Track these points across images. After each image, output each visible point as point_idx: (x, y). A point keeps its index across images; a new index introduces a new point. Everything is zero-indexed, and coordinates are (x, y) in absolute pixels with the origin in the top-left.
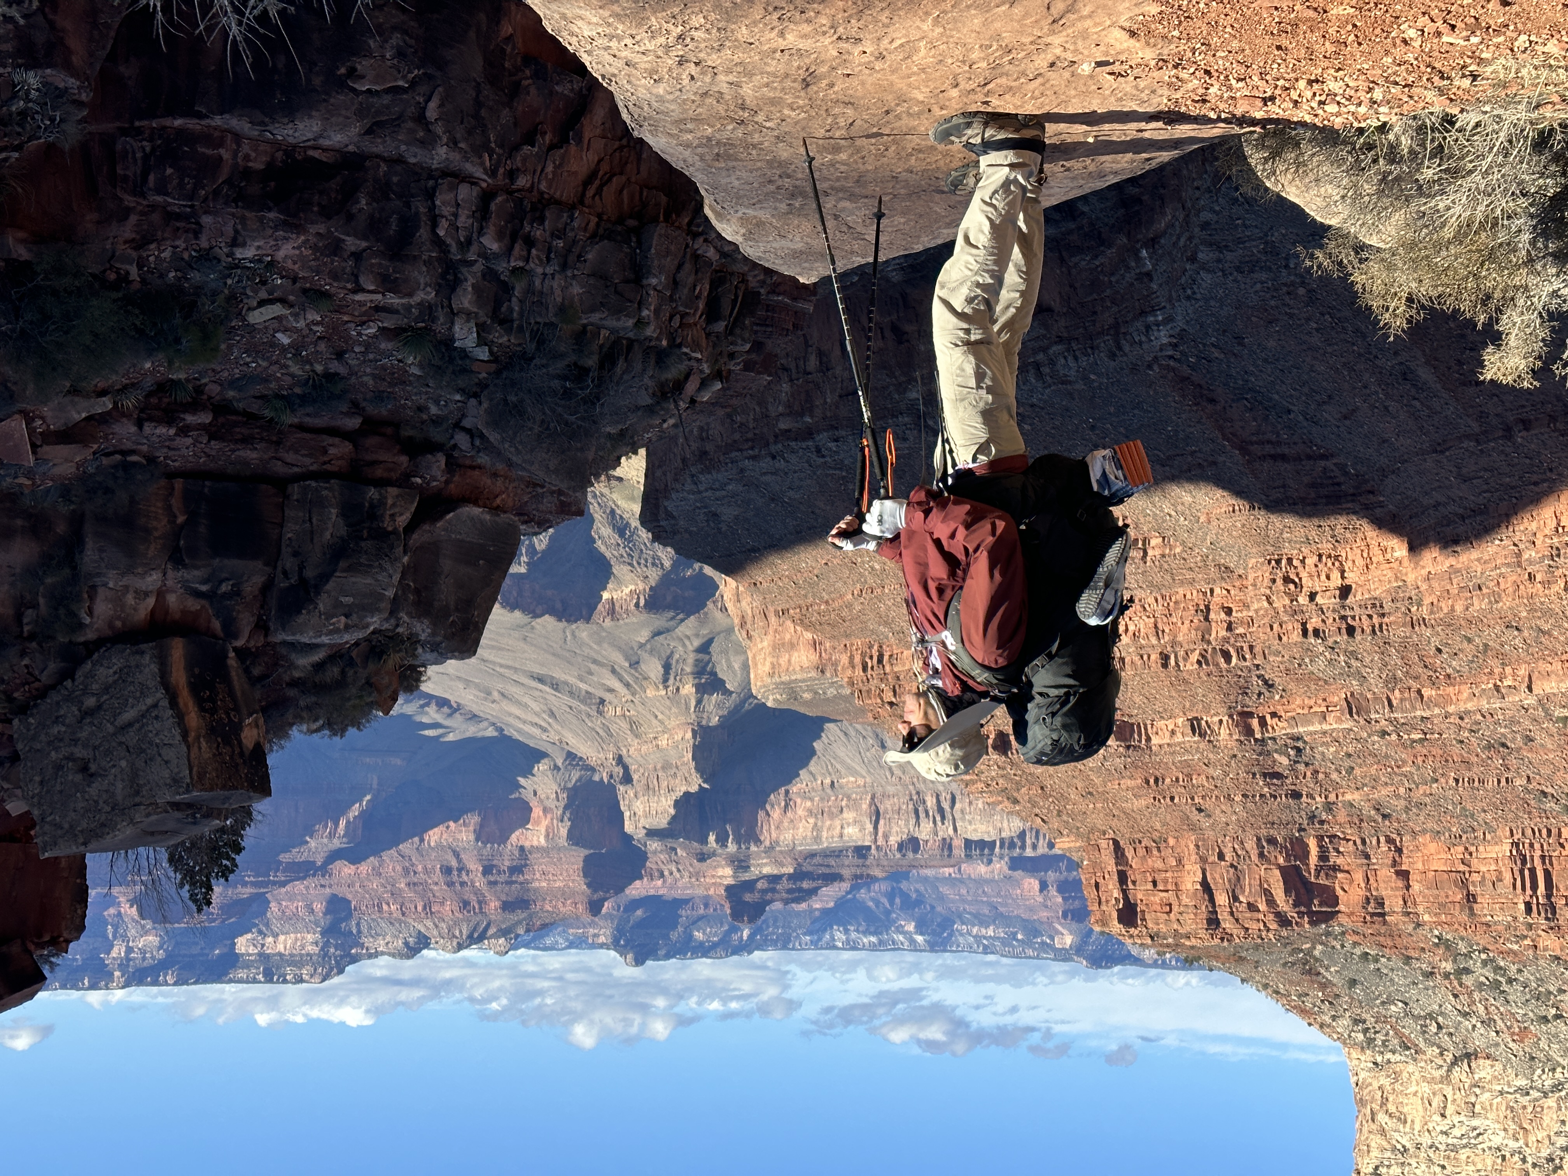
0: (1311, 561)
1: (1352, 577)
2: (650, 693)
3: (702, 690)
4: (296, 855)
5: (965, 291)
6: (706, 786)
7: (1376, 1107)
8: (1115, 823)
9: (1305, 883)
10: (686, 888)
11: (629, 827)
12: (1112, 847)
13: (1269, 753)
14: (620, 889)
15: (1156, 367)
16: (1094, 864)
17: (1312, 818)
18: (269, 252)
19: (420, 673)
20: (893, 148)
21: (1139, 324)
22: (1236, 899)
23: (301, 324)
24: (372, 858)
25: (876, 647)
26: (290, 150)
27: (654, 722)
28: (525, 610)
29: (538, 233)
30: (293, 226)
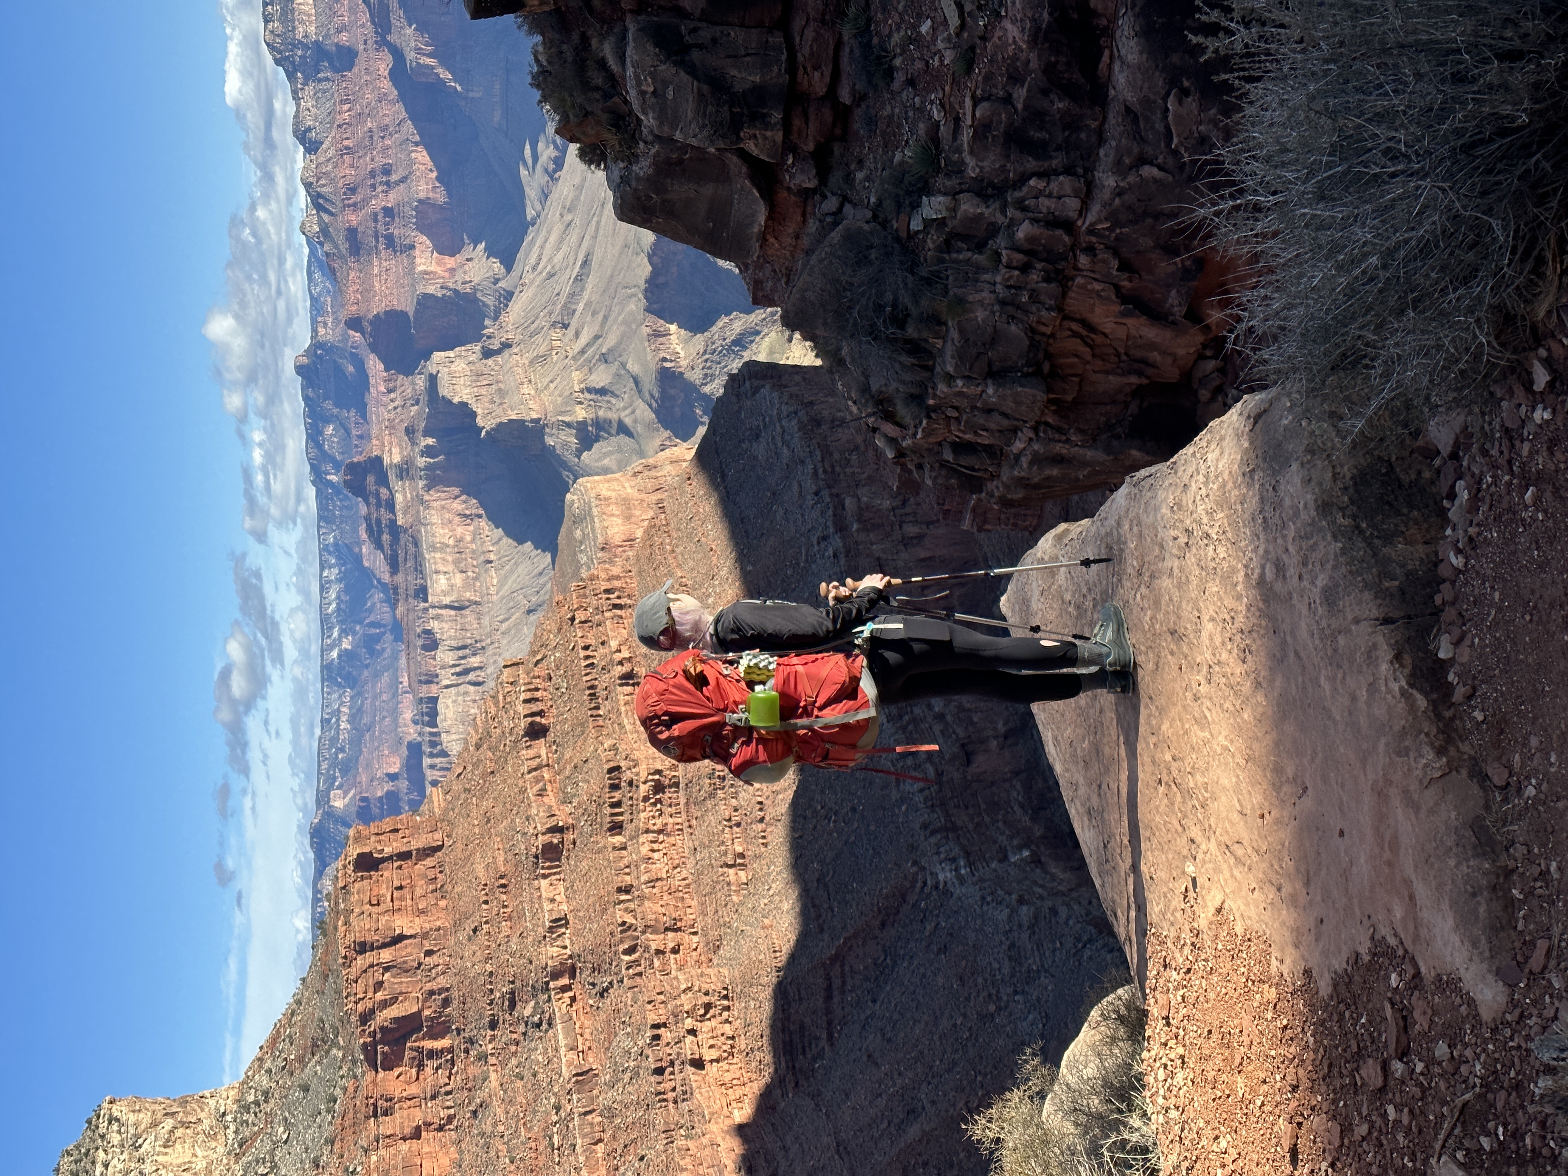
0: (728, 1029)
1: (712, 1070)
2: (576, 375)
3: (581, 428)
4: (397, 17)
6: (483, 433)
7: (180, 1116)
8: (460, 846)
9: (406, 1037)
10: (378, 417)
11: (438, 356)
12: (435, 844)
13: (534, 996)
14: (374, 348)
15: (915, 869)
16: (417, 827)
17: (471, 1041)
18: (1010, 14)
19: (598, 165)
21: (956, 851)
22: (387, 969)
23: (940, 45)
24: (396, 92)
25: (629, 602)
26: (1108, 32)
27: (547, 380)
28: (656, 246)
29: (1034, 276)
30: (1036, 37)
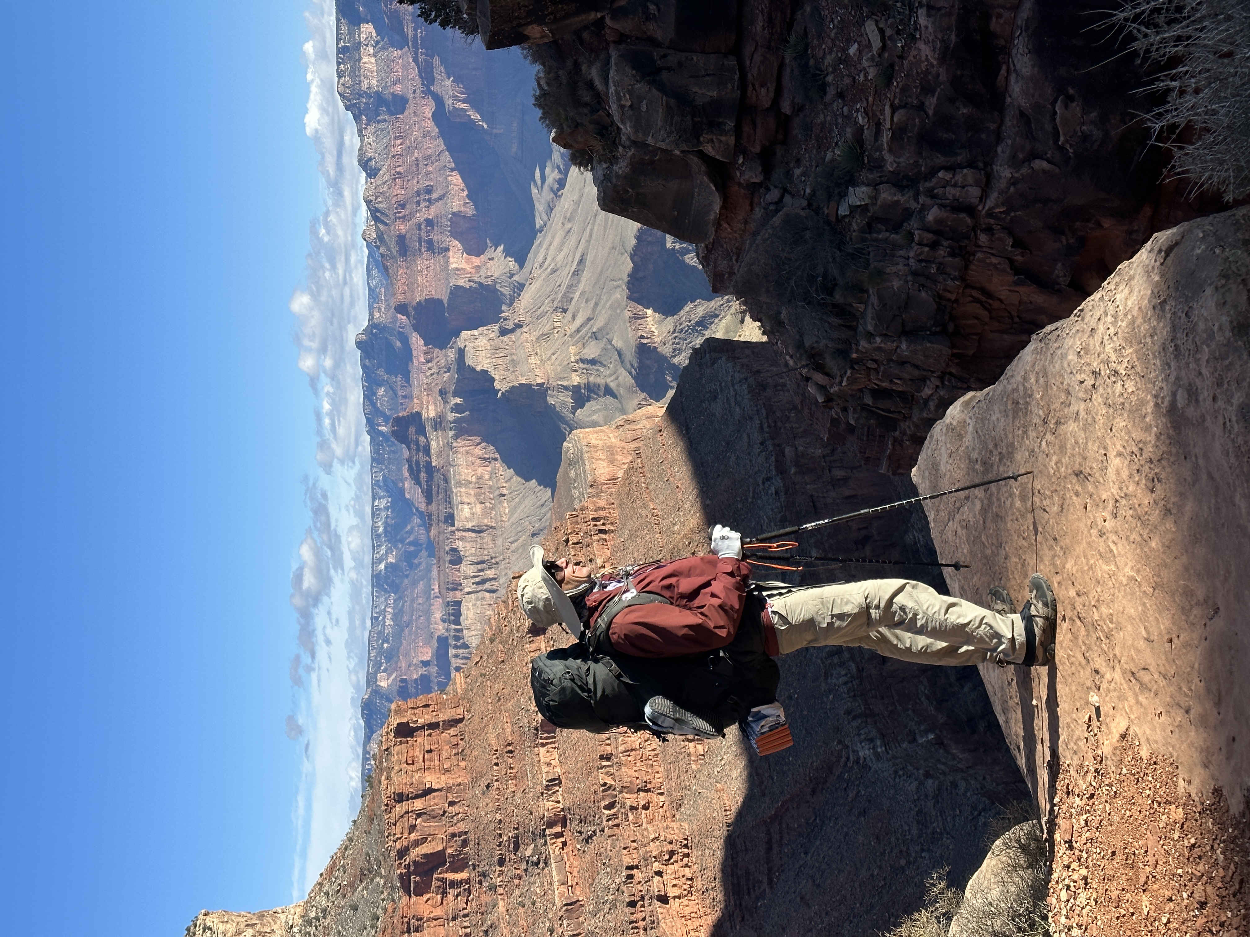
0: (687, 872)
1: (674, 904)
2: (573, 350)
3: (576, 390)
4: (439, 70)
5: (910, 604)
6: (499, 394)
7: (258, 927)
8: (477, 719)
9: (433, 870)
10: (418, 381)
11: (466, 334)
12: (457, 717)
13: (534, 840)
14: (416, 328)
15: (840, 747)
16: (444, 704)
17: (484, 875)
18: (923, 36)
19: (586, 166)
20: (1025, 544)
21: (874, 733)
22: (419, 815)
23: (865, 63)
24: (437, 130)
25: (612, 528)
26: (1006, 51)
27: (550, 353)
28: (636, 248)
29: (941, 252)
30: (945, 55)
